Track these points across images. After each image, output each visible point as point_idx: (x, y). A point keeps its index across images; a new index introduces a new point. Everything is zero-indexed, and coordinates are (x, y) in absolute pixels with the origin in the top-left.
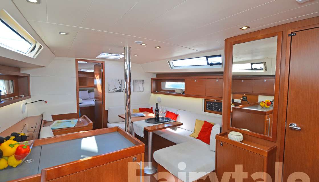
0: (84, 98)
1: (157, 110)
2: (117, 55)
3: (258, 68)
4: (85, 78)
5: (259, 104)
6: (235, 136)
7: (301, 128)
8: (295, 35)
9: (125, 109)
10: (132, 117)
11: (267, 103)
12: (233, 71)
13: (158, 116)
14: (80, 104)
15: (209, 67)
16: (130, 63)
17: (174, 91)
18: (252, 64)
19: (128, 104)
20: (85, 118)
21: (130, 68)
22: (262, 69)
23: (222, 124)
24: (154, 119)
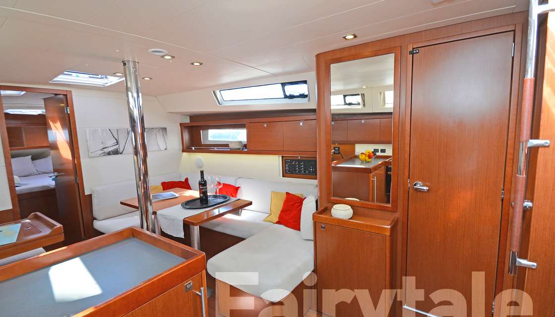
0: (23, 174)
1: (203, 184)
2: (103, 78)
3: (353, 103)
4: (18, 129)
5: (357, 157)
6: (342, 211)
7: (429, 188)
8: (418, 53)
9: (138, 187)
10: (153, 201)
11: (369, 155)
12: (332, 107)
13: (207, 193)
14: (17, 188)
15: (288, 101)
16: (140, 94)
17: (227, 145)
18: (345, 96)
19: (143, 176)
20: (37, 218)
21: (141, 105)
22: (359, 104)
23: (319, 195)
24: (199, 201)
